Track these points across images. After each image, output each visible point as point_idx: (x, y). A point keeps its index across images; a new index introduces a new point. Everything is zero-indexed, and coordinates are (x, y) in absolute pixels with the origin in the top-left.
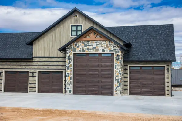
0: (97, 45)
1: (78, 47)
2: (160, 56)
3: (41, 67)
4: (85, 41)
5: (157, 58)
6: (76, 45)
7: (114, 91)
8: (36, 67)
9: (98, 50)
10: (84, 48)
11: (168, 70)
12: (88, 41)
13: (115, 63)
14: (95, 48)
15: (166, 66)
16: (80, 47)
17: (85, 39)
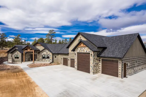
0: (84, 49)
1: (78, 50)
2: (116, 54)
3: (72, 57)
4: (80, 47)
5: (114, 56)
6: (78, 49)
7: (90, 72)
8: (70, 57)
9: (84, 51)
10: (80, 50)
11: (120, 62)
12: (81, 47)
13: (90, 58)
14: (83, 50)
15: (119, 60)
16: (79, 50)
17: (80, 46)
